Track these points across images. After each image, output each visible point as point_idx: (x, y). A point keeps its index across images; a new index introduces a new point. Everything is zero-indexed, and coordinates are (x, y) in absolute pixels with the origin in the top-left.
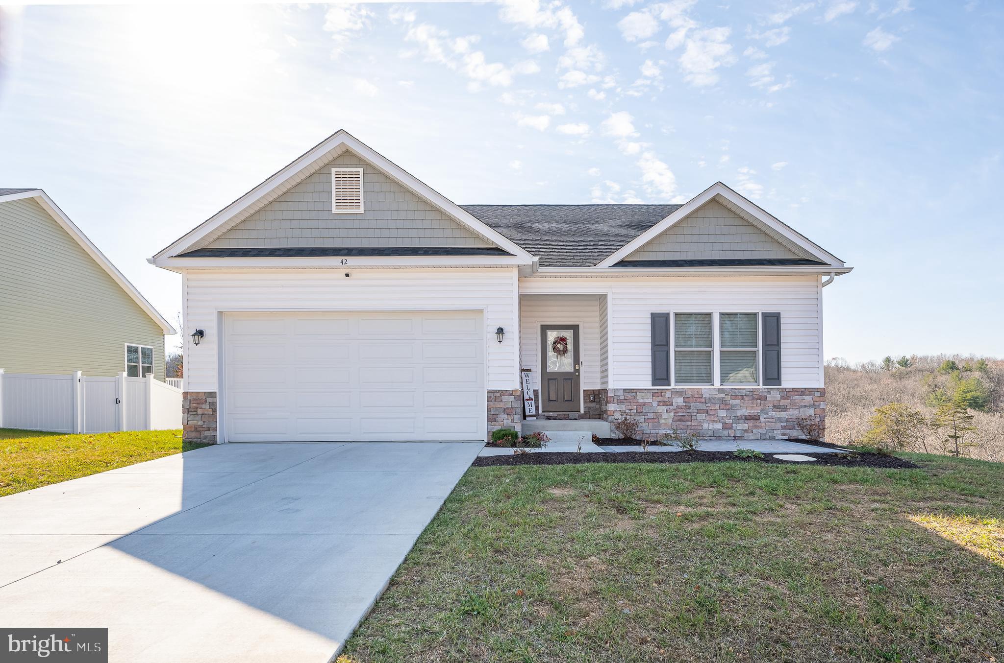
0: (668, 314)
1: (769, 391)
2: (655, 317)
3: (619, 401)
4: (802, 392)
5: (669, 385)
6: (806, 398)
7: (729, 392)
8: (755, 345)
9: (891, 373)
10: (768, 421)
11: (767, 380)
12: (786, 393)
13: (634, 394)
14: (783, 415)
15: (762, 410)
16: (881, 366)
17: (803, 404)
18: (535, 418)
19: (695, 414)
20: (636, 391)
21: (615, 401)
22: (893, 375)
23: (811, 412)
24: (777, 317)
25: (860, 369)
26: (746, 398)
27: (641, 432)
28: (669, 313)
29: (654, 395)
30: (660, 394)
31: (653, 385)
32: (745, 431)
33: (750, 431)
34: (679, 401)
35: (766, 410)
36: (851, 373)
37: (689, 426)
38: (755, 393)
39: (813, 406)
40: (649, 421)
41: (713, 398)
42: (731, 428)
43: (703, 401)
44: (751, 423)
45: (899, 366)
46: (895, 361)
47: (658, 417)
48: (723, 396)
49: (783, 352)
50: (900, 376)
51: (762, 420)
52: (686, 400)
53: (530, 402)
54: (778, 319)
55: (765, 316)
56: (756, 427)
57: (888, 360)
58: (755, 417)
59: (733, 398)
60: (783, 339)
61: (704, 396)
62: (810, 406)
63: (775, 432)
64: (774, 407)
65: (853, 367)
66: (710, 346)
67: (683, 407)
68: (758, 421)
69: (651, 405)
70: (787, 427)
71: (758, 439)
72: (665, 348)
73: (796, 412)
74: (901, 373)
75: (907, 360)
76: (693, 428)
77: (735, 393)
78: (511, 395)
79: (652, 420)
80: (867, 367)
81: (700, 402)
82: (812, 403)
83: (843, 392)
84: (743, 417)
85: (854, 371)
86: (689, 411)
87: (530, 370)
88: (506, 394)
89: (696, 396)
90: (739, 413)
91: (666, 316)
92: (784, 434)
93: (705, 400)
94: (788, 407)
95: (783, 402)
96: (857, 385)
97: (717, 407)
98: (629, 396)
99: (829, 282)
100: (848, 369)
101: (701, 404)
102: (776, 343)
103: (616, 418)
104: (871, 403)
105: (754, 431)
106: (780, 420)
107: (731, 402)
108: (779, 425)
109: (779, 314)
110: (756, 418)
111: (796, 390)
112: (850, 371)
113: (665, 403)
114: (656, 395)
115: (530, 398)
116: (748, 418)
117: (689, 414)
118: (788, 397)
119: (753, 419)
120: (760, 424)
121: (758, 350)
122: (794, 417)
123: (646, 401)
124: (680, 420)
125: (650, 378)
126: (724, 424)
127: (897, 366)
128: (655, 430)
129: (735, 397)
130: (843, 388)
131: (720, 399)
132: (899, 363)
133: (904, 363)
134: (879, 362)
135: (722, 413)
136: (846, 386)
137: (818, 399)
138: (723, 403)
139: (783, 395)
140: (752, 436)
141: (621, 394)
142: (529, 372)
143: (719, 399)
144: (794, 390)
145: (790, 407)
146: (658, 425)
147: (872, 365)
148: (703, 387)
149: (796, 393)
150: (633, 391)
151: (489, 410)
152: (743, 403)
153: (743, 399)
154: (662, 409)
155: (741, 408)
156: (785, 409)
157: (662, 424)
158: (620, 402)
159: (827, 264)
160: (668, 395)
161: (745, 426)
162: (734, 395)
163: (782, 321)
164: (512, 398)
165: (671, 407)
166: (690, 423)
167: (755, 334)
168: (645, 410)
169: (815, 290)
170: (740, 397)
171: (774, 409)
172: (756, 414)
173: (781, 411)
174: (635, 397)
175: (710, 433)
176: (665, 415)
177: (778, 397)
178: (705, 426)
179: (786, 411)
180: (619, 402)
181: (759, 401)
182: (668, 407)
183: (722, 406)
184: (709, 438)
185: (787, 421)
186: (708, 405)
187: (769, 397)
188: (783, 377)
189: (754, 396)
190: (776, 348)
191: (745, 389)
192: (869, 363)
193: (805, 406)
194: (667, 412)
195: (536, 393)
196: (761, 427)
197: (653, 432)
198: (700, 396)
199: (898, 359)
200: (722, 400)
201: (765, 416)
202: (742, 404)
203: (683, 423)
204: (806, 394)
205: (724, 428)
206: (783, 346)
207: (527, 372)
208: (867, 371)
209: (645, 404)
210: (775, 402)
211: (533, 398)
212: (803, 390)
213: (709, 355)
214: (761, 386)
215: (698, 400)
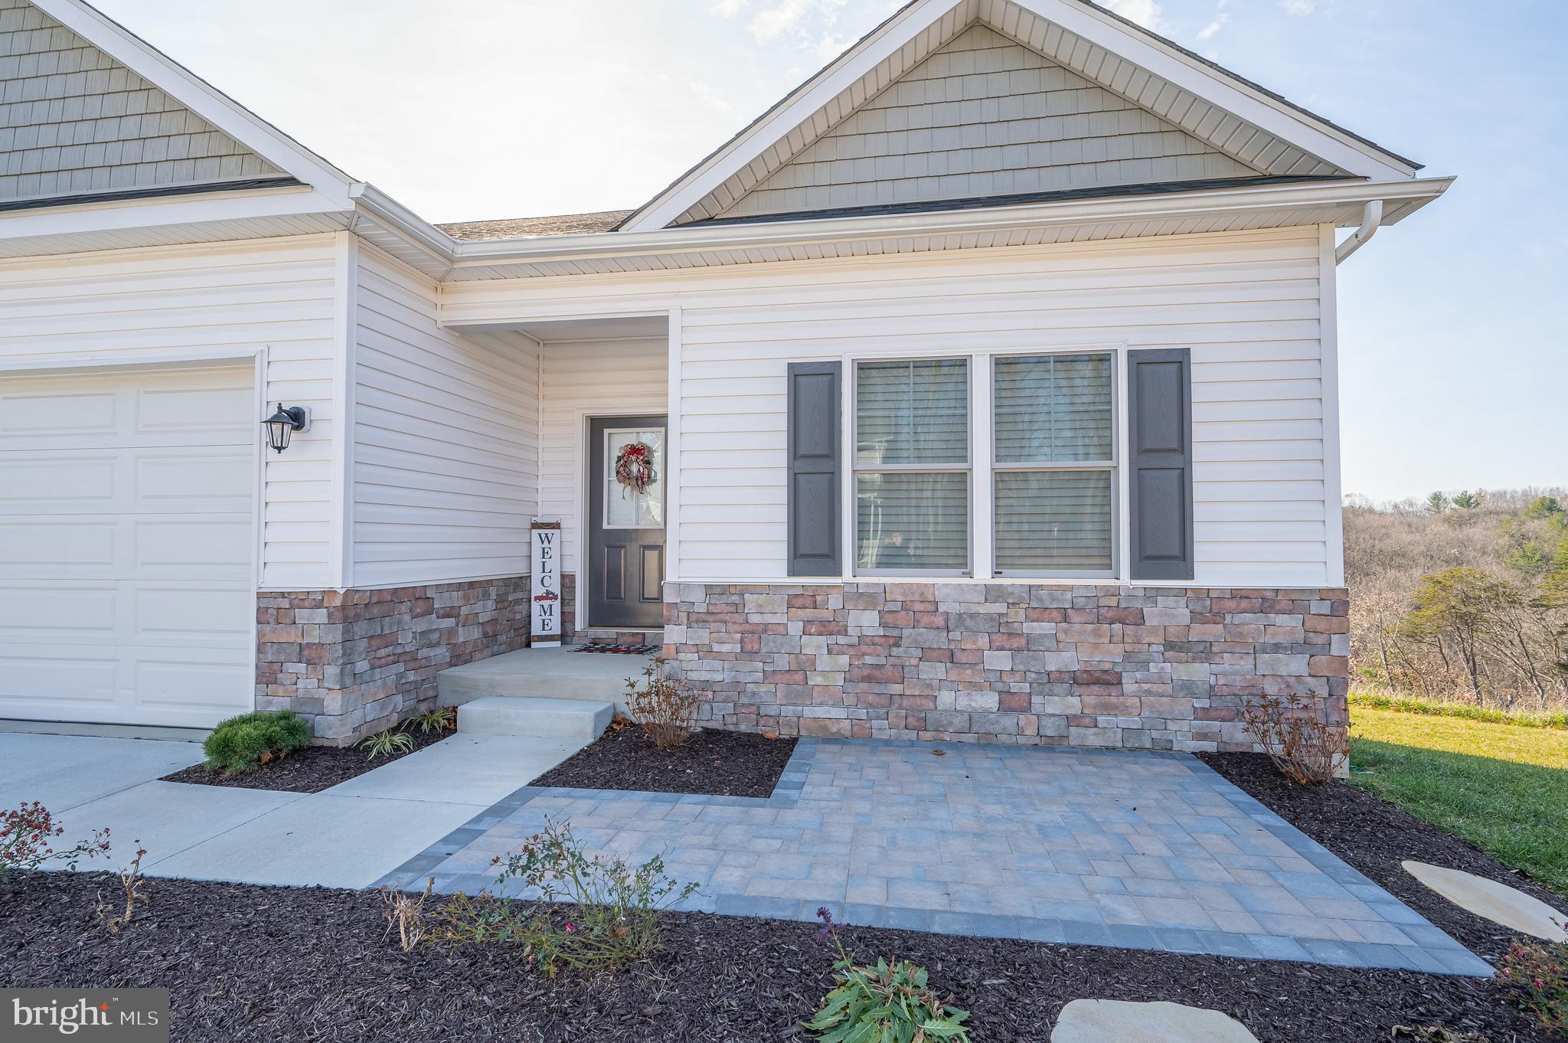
0: (838, 365)
1: (1151, 595)
2: (798, 374)
3: (693, 617)
4: (1266, 602)
5: (838, 573)
6: (1281, 620)
7: (1021, 598)
8: (1107, 451)
9: (1443, 517)
10: (1149, 693)
11: (1146, 562)
12: (1208, 602)
13: (735, 599)
14: (1200, 672)
15: (1128, 656)
16: (1426, 506)
17: (1269, 639)
18: (558, 644)
19: (914, 662)
20: (743, 590)
21: (683, 616)
22: (1447, 520)
23: (1296, 665)
24: (1178, 362)
25: (1390, 510)
26: (1075, 617)
27: (754, 709)
28: (841, 362)
29: (795, 601)
30: (809, 600)
31: (792, 573)
32: (1071, 720)
33: (1087, 721)
34: (867, 621)
35: (1143, 657)
36: (1377, 517)
37: (896, 699)
38: (1104, 602)
39: (1304, 646)
40: (778, 678)
41: (972, 616)
42: (1027, 708)
43: (939, 621)
44: (1092, 697)
45: (1457, 507)
46: (1449, 498)
47: (804, 667)
48: (1000, 608)
49: (1198, 472)
50: (1460, 522)
51: (1129, 686)
52: (889, 618)
53: (546, 603)
54: (1181, 369)
55: (1140, 360)
56: (1108, 708)
57: (1437, 498)
58: (1106, 677)
59: (1034, 615)
60: (1198, 433)
61: (942, 608)
62: (1293, 648)
63: (1171, 726)
64: (1169, 646)
65: (1378, 507)
66: (963, 458)
67: (877, 640)
68: (1114, 691)
69: (782, 629)
70: (1214, 714)
71: (1114, 749)
72: (826, 465)
73: (1246, 664)
74: (1461, 516)
75: (1470, 498)
76: (906, 703)
77: (1041, 600)
78: (319, 605)
79: (787, 676)
80: (1402, 507)
81: (930, 627)
82: (1300, 636)
83: (1363, 546)
84: (1066, 677)
85: (1381, 514)
86: (895, 651)
87: (556, 526)
88: (306, 604)
89: (918, 607)
90: (1054, 662)
91: (830, 372)
92: (1203, 736)
93: (947, 621)
94: (1215, 649)
95: (1198, 632)
96: (1388, 535)
97: (983, 641)
98: (720, 604)
99: (1358, 241)
100: (1371, 511)
101: (932, 633)
102: (1175, 445)
103: (685, 666)
104: (1412, 563)
105: (1102, 720)
106: (1188, 689)
107: (1028, 628)
108: (1184, 705)
109: (1186, 352)
110: (1106, 680)
111: (1244, 593)
112: (1375, 513)
113: (825, 628)
114: (799, 602)
115: (548, 592)
116: (1080, 680)
117: (898, 662)
118: (1217, 617)
119: (1098, 682)
120: (1121, 699)
121: (1116, 468)
122: (1239, 681)
123: (770, 619)
124: (868, 679)
125: (782, 551)
126: (1005, 694)
127: (1454, 505)
128: (795, 705)
129: (1041, 613)
130: (1364, 539)
131: (992, 619)
132: (1456, 502)
133: (1465, 501)
134: (1422, 499)
135: (1000, 661)
136: (1367, 536)
137: (1321, 624)
138: (1002, 630)
139: (1198, 609)
140: (1093, 739)
141: (698, 597)
142: (552, 531)
143: (990, 618)
144: (1238, 594)
145: (1225, 647)
146: (802, 692)
147: (1411, 505)
148: (941, 581)
149: (1244, 604)
150: (732, 590)
151: (260, 649)
152: (1066, 632)
153: (1065, 618)
154: (813, 645)
155: (1058, 645)
156: (1206, 653)
157: (816, 688)
158: (697, 622)
159: (1356, 177)
160: (835, 602)
161: (1073, 704)
162: (1037, 605)
163: (1197, 374)
164: (321, 615)
165: (842, 640)
166: (896, 689)
167: (1106, 417)
168: (767, 644)
169: (1312, 272)
170: (1055, 613)
171: (1169, 654)
172: (1107, 666)
173: (1194, 660)
174: (738, 608)
175: (959, 722)
176: (824, 662)
177: (1183, 614)
178: (946, 698)
179: (1208, 660)
180: (694, 620)
181: (1117, 626)
182: (832, 640)
183: (999, 640)
184: (955, 738)
185: (1212, 692)
186: (955, 635)
187: (1152, 614)
188: (1201, 552)
189: (1103, 611)
190: (1176, 461)
191: (1072, 588)
192: (1405, 502)
193: (1277, 648)
194: (830, 652)
195: (567, 581)
196: (1124, 710)
197: (788, 711)
198: (932, 608)
199: (1455, 496)
200: (999, 621)
201: (1138, 675)
202: (1061, 636)
203: (877, 689)
204: (1278, 607)
205: (1004, 708)
206: (1198, 452)
207: (546, 531)
208: (1402, 514)
209: (766, 628)
210: (1171, 630)
211: (557, 592)
212: (1269, 595)
213: (961, 482)
214: (1125, 579)
215: (925, 620)
